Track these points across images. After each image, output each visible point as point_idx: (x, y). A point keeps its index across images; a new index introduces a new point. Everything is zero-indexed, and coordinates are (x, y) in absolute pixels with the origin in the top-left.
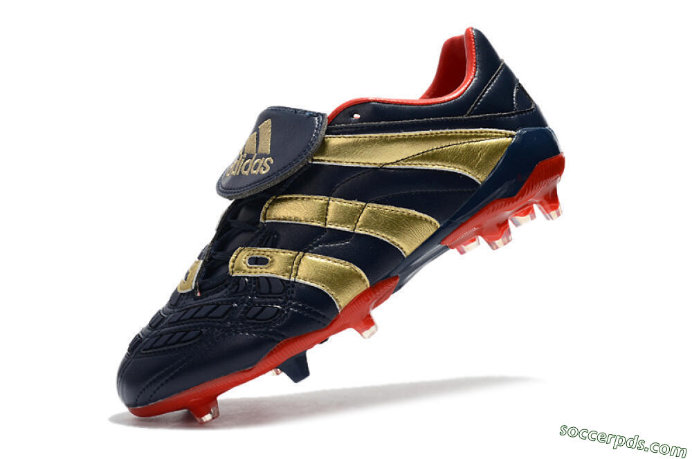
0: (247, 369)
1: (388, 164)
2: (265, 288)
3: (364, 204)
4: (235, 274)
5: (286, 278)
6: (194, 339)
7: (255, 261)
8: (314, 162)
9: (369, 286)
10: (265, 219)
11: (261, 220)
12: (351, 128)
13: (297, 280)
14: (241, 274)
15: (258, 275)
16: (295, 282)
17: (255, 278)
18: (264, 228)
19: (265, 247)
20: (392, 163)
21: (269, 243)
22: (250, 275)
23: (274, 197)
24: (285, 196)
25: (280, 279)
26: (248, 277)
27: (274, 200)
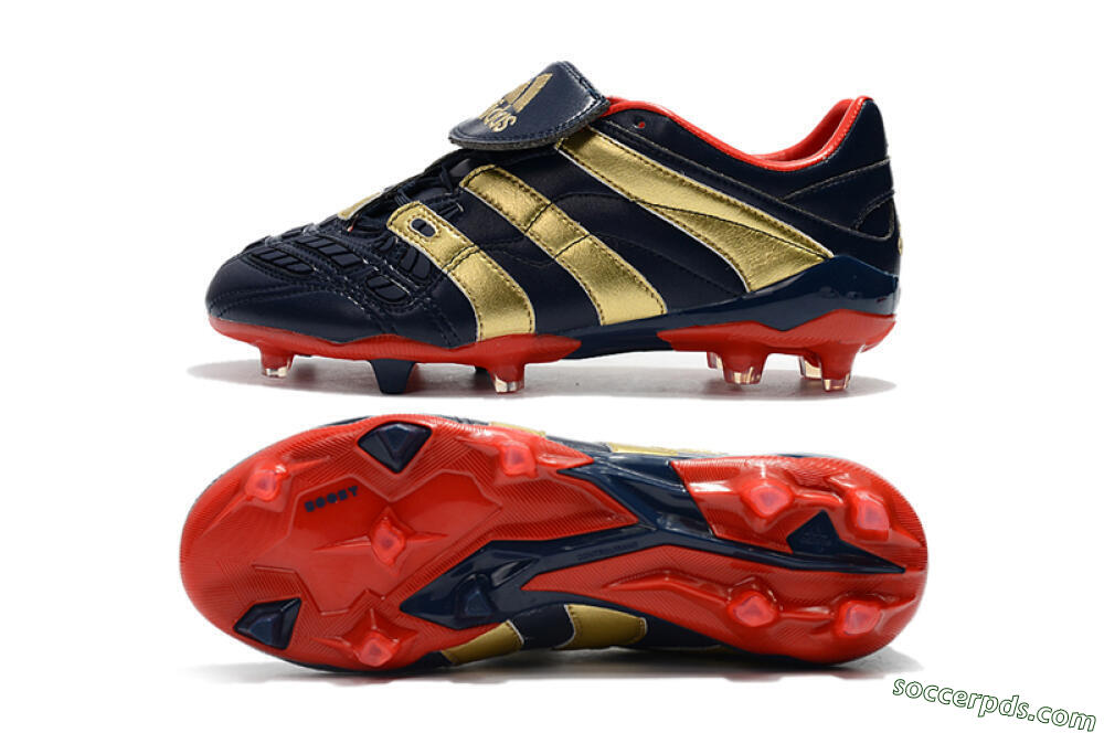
0: (334, 342)
1: (644, 203)
2: (407, 263)
3: (587, 233)
4: (391, 228)
5: (438, 265)
6: (299, 272)
7: (421, 226)
8: (561, 152)
9: (532, 332)
10: (467, 184)
11: (462, 184)
12: (626, 135)
13: (449, 275)
14: (397, 231)
15: (412, 243)
16: (446, 276)
17: (407, 244)
18: (459, 195)
19: (442, 216)
20: (650, 205)
21: (450, 215)
22: (404, 238)
23: (492, 166)
24: (503, 171)
25: (431, 262)
26: (400, 239)
27: (489, 170)
